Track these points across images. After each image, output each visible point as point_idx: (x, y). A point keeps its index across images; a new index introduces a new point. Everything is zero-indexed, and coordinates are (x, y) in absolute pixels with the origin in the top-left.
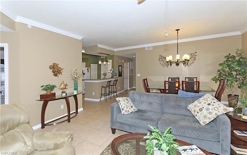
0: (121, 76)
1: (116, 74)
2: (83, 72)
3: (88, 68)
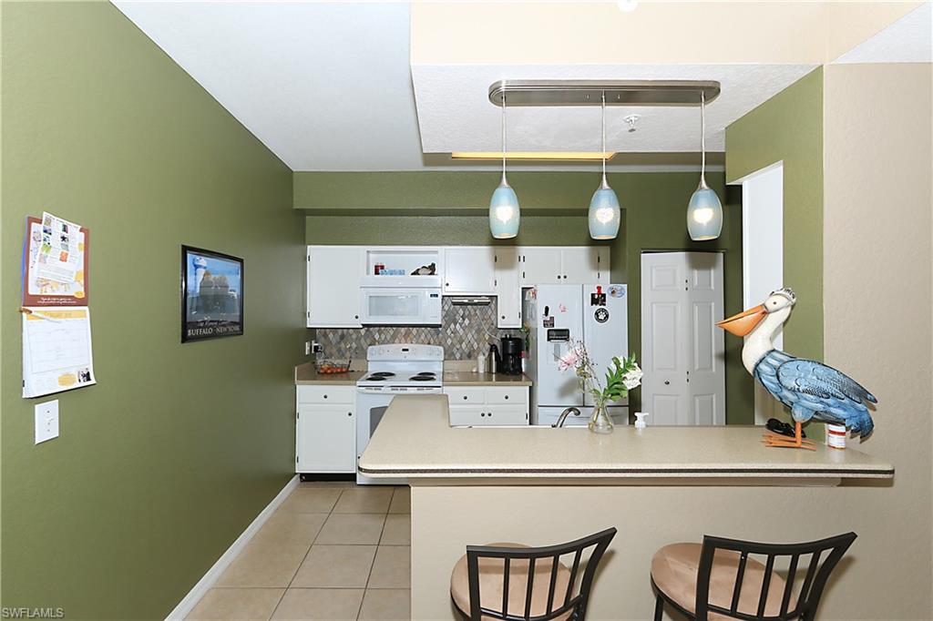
2: (549, 323)
3: (599, 288)
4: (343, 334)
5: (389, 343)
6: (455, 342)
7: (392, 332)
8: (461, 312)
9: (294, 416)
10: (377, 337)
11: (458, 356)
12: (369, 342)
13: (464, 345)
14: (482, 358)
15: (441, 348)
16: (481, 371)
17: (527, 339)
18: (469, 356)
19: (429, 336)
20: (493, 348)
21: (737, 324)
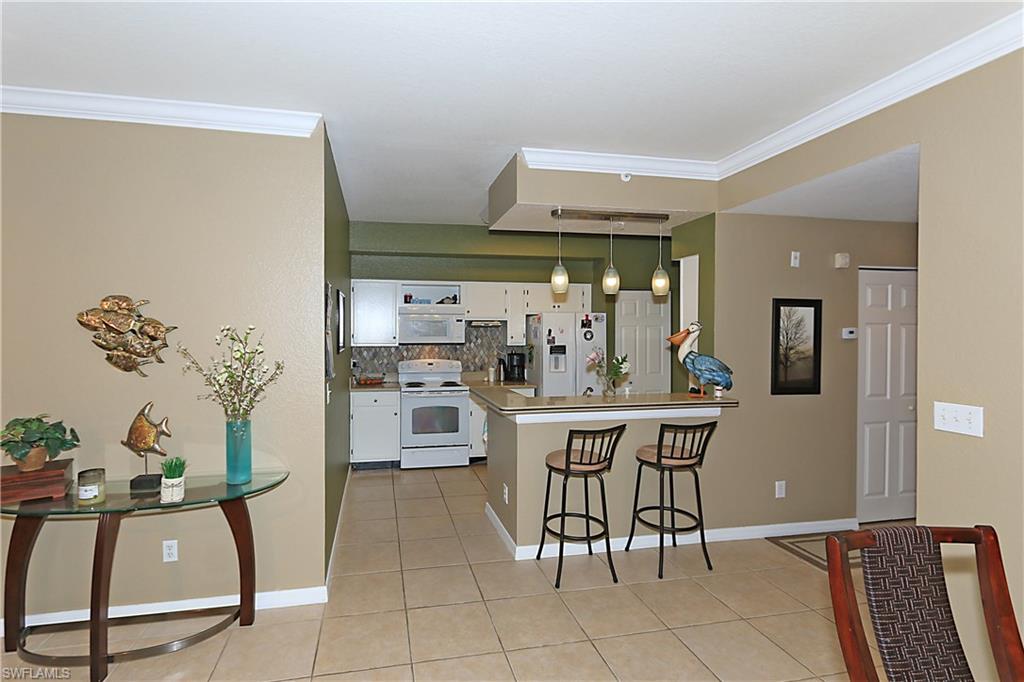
0: (817, 391)
1: (727, 370)
2: (551, 341)
3: (587, 316)
4: (376, 352)
5: (415, 358)
6: (470, 357)
7: (418, 350)
8: (475, 333)
9: (350, 417)
10: (405, 354)
11: (472, 368)
12: (398, 358)
13: (477, 360)
14: (492, 370)
15: (460, 363)
16: (492, 380)
17: (530, 353)
18: (481, 368)
19: (449, 353)
20: (501, 361)
21: (677, 338)
